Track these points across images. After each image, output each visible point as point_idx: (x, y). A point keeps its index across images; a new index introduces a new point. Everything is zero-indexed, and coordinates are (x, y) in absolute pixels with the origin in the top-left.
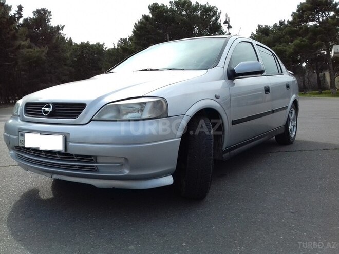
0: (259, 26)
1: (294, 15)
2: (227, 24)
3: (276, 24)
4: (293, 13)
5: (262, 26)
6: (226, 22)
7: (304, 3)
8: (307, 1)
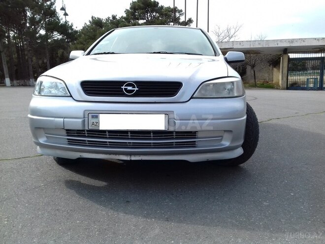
0: (92, 17)
1: (127, 12)
2: (64, 11)
3: (109, 18)
4: (127, 10)
5: (95, 18)
6: (63, 9)
7: (135, 2)
8: (138, 2)
